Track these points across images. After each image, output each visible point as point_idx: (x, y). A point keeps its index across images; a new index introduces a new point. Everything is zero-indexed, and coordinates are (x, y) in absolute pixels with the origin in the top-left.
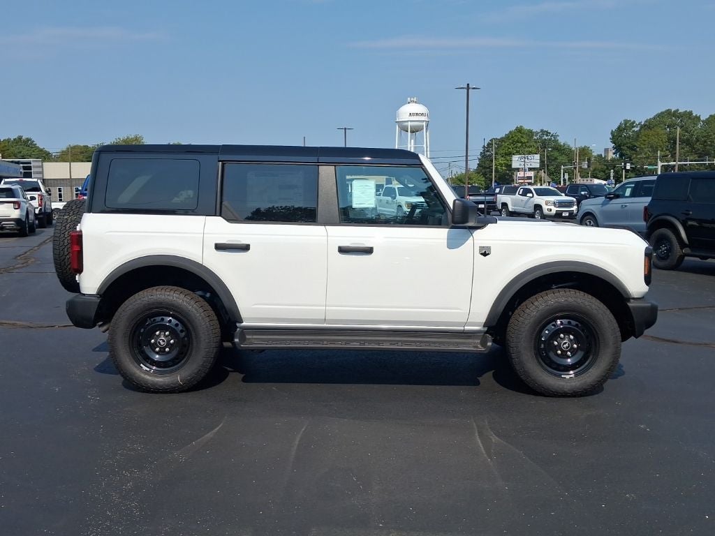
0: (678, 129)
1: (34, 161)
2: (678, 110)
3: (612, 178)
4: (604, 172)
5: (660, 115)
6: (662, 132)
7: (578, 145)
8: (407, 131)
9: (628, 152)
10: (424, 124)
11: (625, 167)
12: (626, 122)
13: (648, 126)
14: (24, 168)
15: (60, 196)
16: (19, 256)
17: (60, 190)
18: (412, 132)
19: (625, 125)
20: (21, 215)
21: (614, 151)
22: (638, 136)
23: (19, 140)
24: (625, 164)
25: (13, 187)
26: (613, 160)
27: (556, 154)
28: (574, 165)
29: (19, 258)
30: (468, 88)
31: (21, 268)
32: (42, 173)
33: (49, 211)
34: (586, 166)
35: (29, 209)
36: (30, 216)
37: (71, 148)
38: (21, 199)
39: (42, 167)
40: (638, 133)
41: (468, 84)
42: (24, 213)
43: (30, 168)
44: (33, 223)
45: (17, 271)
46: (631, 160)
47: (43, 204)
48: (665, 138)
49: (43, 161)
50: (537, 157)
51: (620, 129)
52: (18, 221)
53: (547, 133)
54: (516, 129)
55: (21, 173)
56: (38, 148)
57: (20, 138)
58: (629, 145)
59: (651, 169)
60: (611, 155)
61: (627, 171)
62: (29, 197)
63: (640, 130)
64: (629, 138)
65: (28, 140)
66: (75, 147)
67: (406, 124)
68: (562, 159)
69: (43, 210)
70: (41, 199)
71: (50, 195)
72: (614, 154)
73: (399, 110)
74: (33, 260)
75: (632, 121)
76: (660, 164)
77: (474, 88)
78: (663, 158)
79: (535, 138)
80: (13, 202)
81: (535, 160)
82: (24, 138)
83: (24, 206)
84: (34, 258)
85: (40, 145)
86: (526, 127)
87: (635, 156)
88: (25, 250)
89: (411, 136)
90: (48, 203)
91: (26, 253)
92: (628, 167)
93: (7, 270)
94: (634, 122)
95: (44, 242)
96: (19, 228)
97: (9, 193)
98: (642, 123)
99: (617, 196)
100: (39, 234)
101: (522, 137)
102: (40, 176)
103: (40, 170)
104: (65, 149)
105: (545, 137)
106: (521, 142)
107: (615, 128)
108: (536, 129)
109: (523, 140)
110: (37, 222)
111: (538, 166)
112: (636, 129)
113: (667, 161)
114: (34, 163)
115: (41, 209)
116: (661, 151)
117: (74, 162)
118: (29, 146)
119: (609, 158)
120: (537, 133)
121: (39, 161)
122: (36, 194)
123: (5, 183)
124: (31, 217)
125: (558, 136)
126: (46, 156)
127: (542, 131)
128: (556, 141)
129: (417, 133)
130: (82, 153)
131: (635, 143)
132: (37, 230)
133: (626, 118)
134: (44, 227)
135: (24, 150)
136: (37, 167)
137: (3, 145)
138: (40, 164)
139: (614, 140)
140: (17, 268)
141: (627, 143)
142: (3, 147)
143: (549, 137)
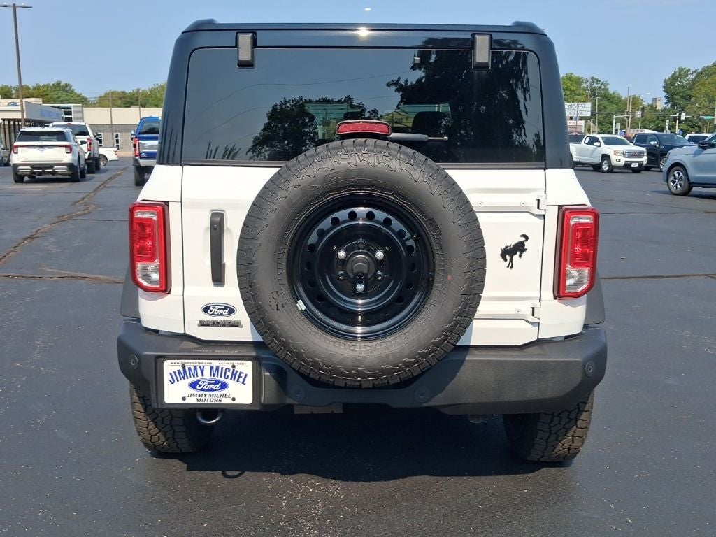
1: (74, 106)
3: (667, 128)
4: (654, 122)
7: (632, 94)
9: (681, 102)
11: (680, 117)
12: (681, 70)
13: (705, 73)
14: (66, 113)
19: (680, 73)
20: (73, 159)
21: (666, 101)
22: (693, 84)
23: (58, 85)
24: (680, 114)
25: (64, 130)
26: (664, 110)
27: (605, 103)
28: (628, 114)
29: (78, 204)
31: (84, 214)
32: (83, 118)
33: (97, 156)
34: (640, 116)
35: (80, 153)
37: (109, 93)
38: (72, 143)
39: (82, 112)
40: (694, 82)
42: (77, 158)
43: (70, 113)
45: (80, 218)
46: (684, 110)
47: (92, 149)
49: (82, 106)
50: (588, 105)
51: (674, 78)
52: (70, 166)
53: (598, 81)
54: (566, 77)
55: (63, 117)
56: (76, 94)
57: (59, 84)
58: (681, 94)
60: (661, 105)
61: (682, 121)
62: (79, 141)
63: (695, 78)
64: (682, 86)
65: (67, 85)
68: (611, 108)
69: (92, 155)
70: (90, 144)
72: (666, 103)
75: (687, 68)
79: (585, 85)
80: (66, 146)
81: (586, 108)
82: (63, 83)
83: (76, 150)
84: (94, 205)
85: (78, 91)
86: (576, 74)
87: (689, 106)
88: (81, 196)
90: (96, 148)
91: (83, 199)
92: (683, 117)
93: (71, 217)
94: (689, 70)
95: (98, 188)
96: (71, 173)
97: (60, 136)
98: (699, 71)
100: (90, 179)
101: (571, 85)
103: (79, 115)
105: (595, 85)
106: (570, 90)
107: (668, 76)
109: (572, 88)
110: (86, 167)
111: (589, 114)
112: (691, 77)
114: (74, 108)
115: (90, 154)
117: (115, 107)
118: (67, 92)
120: (587, 81)
121: (79, 107)
122: (85, 138)
123: (53, 126)
124: (82, 162)
125: (608, 84)
126: (84, 102)
127: (592, 78)
128: (607, 90)
130: (120, 98)
131: (689, 92)
132: (88, 175)
133: (681, 66)
134: (93, 173)
135: (63, 95)
136: (77, 112)
137: (41, 90)
138: (80, 109)
139: (666, 89)
140: (80, 215)
141: (680, 92)
142: (42, 92)
143: (599, 85)
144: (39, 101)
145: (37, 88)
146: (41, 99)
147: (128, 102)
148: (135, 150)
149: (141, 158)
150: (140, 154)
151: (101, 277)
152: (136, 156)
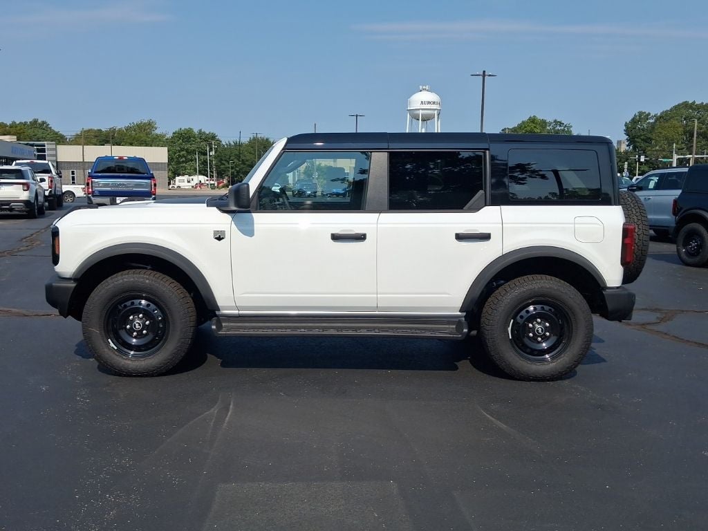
0: (696, 121)
1: (48, 144)
2: (694, 102)
3: (626, 170)
5: (677, 108)
6: (678, 124)
8: (418, 120)
9: (642, 145)
10: (436, 112)
11: (639, 159)
12: (641, 113)
13: (664, 118)
14: (38, 151)
15: (73, 178)
16: (25, 238)
17: (73, 173)
18: (423, 120)
19: (640, 116)
20: (30, 197)
21: (627, 143)
22: (653, 128)
23: (35, 123)
24: (639, 156)
25: (22, 169)
26: (626, 152)
29: (24, 240)
30: (484, 75)
31: (26, 250)
32: (56, 155)
33: (60, 193)
35: (39, 190)
36: (39, 198)
37: (85, 131)
38: (31, 181)
39: (56, 149)
40: (653, 125)
41: (484, 72)
42: (34, 195)
43: (44, 151)
44: (43, 205)
45: (21, 253)
46: (644, 152)
47: (53, 186)
48: (681, 130)
49: (57, 144)
51: (634, 121)
52: (27, 203)
53: (561, 124)
54: (529, 119)
55: (35, 155)
56: (53, 131)
57: (35, 121)
58: (642, 137)
59: (665, 162)
60: (624, 148)
61: (641, 163)
62: (38, 178)
63: (656, 121)
64: (643, 130)
65: (44, 123)
66: (89, 131)
67: (418, 112)
69: (53, 193)
70: (51, 181)
71: (61, 177)
72: (627, 146)
73: (411, 98)
74: (38, 242)
75: (647, 113)
76: (676, 157)
77: (490, 75)
78: (679, 151)
79: (548, 128)
80: (23, 184)
82: (40, 121)
83: (33, 187)
84: (40, 240)
85: (56, 128)
86: (540, 117)
87: (649, 148)
88: (32, 232)
89: (422, 124)
90: (58, 185)
91: (32, 235)
92: (643, 159)
93: (11, 253)
94: (649, 114)
96: (28, 209)
97: (19, 174)
98: (659, 115)
99: (640, 189)
100: (48, 216)
101: (535, 127)
102: (54, 158)
103: (54, 152)
104: (79, 133)
105: (558, 128)
106: (534, 132)
107: (628, 120)
108: (549, 119)
109: (536, 130)
110: (47, 204)
112: (651, 121)
113: (682, 154)
114: (48, 146)
115: (51, 191)
116: (677, 144)
117: (87, 145)
118: (44, 129)
119: (622, 151)
120: (550, 123)
121: (53, 144)
122: (46, 176)
123: (16, 164)
124: (41, 199)
125: (571, 127)
126: (60, 140)
127: (555, 121)
128: (570, 132)
129: (428, 122)
130: (96, 137)
131: (649, 135)
132: (47, 212)
133: (641, 110)
134: (54, 209)
135: (40, 133)
136: (51, 149)
137: (19, 128)
138: (54, 147)
139: (628, 132)
140: (21, 251)
141: (641, 135)
142: (20, 130)
143: (562, 128)
144: (14, 138)
145: (13, 125)
146: (15, 137)
147: (103, 141)
148: (88, 189)
149: (93, 196)
150: (93, 192)
151: (13, 310)
152: (89, 194)
